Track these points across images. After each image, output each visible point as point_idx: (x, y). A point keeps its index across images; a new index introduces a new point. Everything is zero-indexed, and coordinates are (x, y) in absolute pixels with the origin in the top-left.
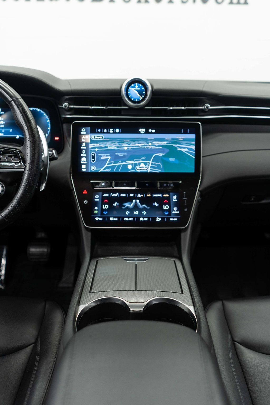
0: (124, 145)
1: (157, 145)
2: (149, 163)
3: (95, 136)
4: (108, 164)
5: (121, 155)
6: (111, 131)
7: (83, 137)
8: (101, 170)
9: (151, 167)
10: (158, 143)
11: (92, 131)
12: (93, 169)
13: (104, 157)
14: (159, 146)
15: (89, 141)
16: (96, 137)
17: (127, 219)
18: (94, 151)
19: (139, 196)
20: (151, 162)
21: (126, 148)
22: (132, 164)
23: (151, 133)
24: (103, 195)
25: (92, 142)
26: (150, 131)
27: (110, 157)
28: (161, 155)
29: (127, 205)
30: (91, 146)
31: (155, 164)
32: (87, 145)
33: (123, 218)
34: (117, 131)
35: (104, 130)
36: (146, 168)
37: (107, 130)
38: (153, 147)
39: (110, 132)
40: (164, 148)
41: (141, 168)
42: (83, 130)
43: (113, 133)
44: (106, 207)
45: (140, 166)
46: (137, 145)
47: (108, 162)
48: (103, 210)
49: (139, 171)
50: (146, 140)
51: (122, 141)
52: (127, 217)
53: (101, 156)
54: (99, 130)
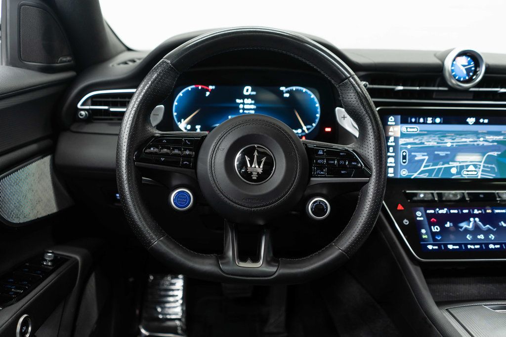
0: (446, 140)
1: (490, 140)
2: (480, 165)
3: (407, 128)
4: (425, 166)
5: (442, 154)
6: (430, 120)
7: (391, 129)
8: (415, 175)
9: (483, 171)
10: (492, 137)
11: (404, 121)
12: (404, 173)
13: (419, 156)
14: (493, 141)
15: (399, 135)
16: (409, 129)
17: (472, 247)
18: (406, 148)
19: (476, 212)
20: (482, 164)
21: (449, 145)
22: (457, 166)
23: (483, 124)
24: (426, 211)
25: (403, 135)
26: (481, 121)
27: (427, 158)
28: (495, 154)
29: (464, 225)
30: (402, 141)
31: (487, 167)
32: (396, 139)
33: (466, 245)
34: (438, 120)
35: (419, 120)
36: (475, 173)
37: (424, 120)
38: (486, 144)
39: (428, 122)
40: (500, 145)
41: (469, 173)
42: (391, 119)
43: (432, 123)
44: (436, 229)
45: (468, 169)
46: (464, 140)
47: (424, 164)
48: (434, 234)
49: (466, 177)
50: (476, 134)
51: (444, 134)
52: (471, 244)
53: (415, 156)
54: (413, 120)
